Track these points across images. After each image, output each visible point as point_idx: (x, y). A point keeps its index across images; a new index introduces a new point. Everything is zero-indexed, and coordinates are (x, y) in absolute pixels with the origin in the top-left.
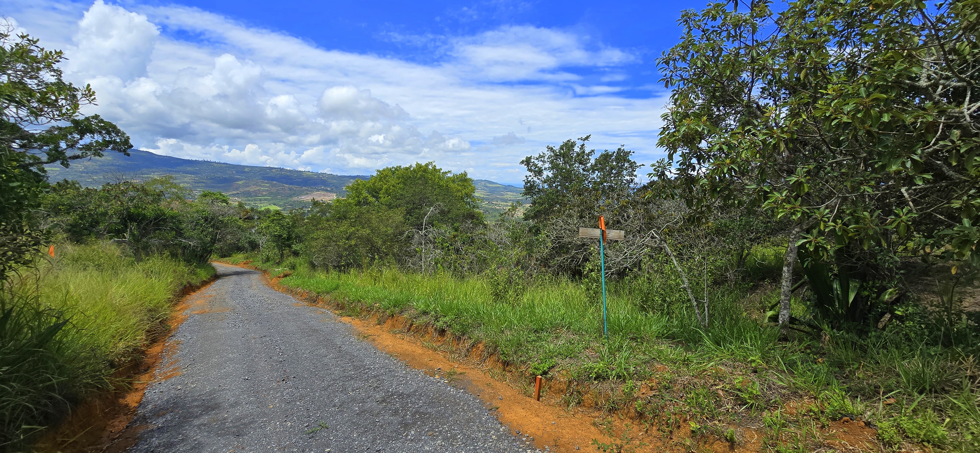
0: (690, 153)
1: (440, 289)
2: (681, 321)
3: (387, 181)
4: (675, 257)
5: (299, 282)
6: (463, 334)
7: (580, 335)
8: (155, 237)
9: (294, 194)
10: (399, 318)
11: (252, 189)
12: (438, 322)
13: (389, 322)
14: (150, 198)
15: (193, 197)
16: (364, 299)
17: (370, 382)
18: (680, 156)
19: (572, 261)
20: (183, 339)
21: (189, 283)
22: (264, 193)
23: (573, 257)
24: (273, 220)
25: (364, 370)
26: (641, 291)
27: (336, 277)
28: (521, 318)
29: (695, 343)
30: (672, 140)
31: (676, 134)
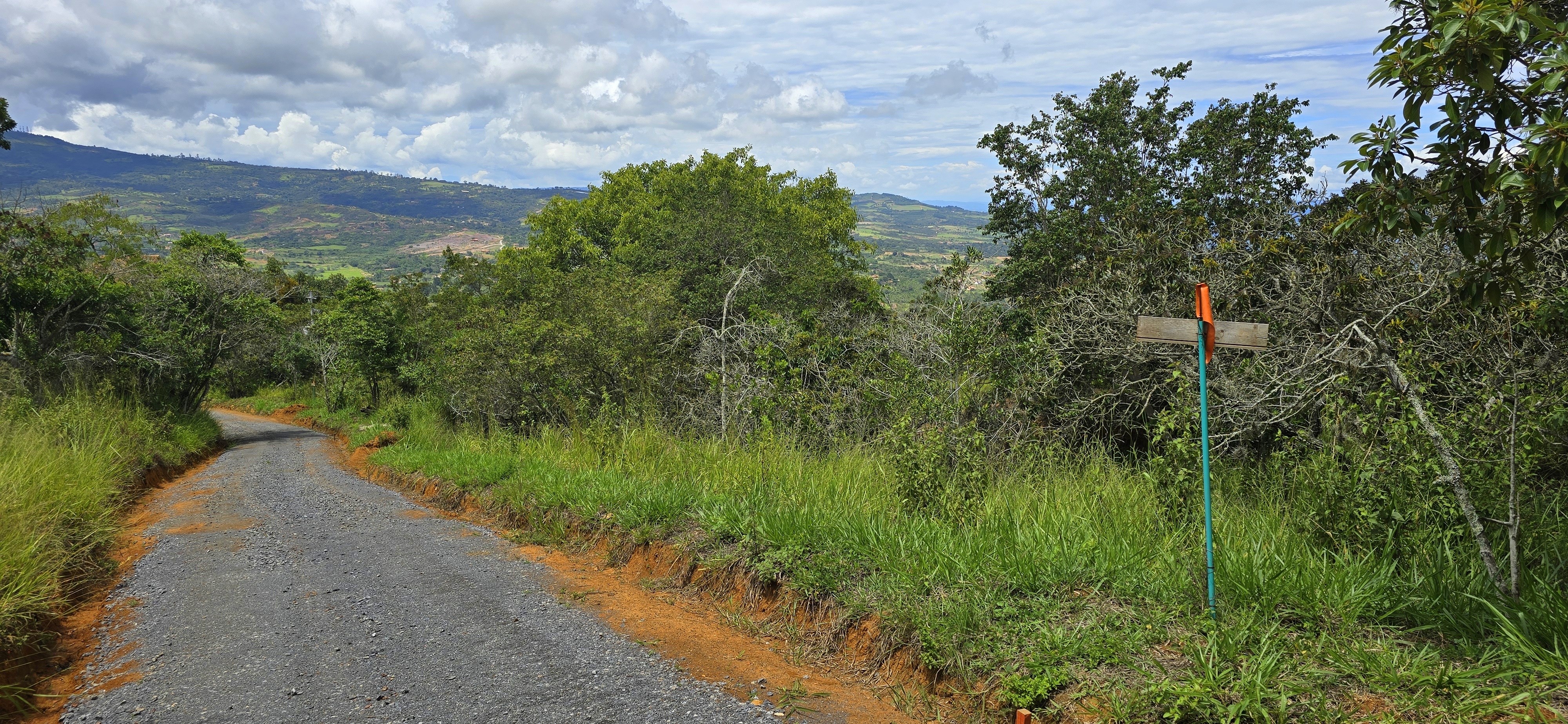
0: (1473, 99)
1: (766, 477)
2: (1434, 576)
3: (630, 202)
4: (1424, 397)
5: (418, 457)
6: (825, 595)
7: (1137, 605)
8: (75, 347)
9: (401, 238)
10: (663, 550)
11: (300, 225)
12: (760, 561)
13: (638, 560)
14: (60, 253)
15: (160, 248)
16: (575, 501)
17: (590, 708)
18: (1443, 108)
19: (1121, 408)
20: (145, 594)
21: (156, 458)
22: (328, 237)
23: (1123, 397)
24: (352, 304)
25: (575, 679)
26: (1318, 491)
27: (508, 445)
28: (976, 555)
29: (1476, 637)
30: (1417, 62)
31: (1433, 44)
